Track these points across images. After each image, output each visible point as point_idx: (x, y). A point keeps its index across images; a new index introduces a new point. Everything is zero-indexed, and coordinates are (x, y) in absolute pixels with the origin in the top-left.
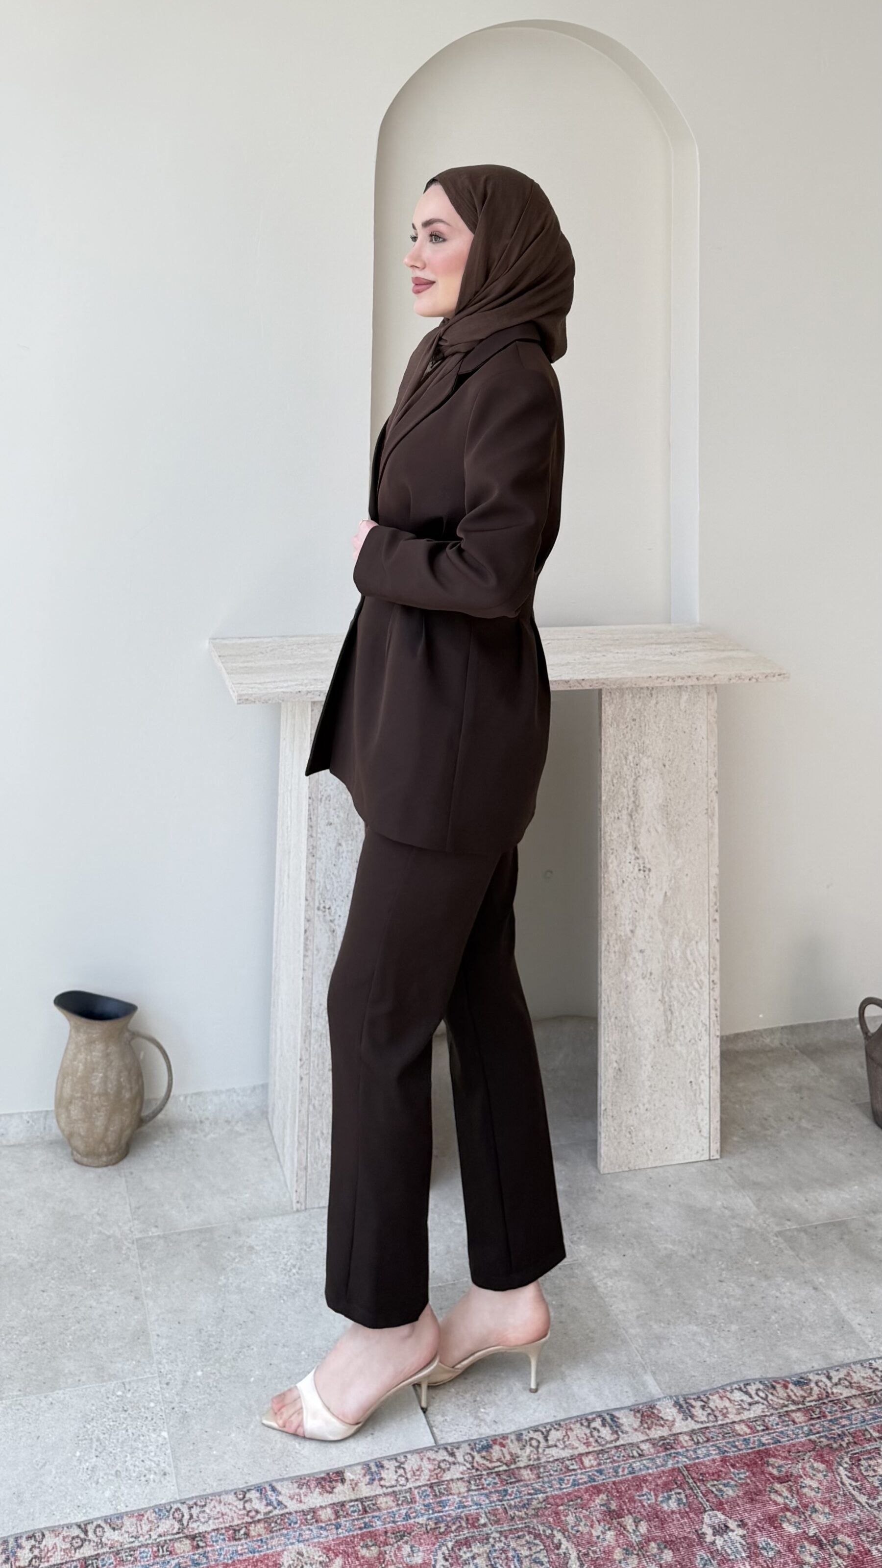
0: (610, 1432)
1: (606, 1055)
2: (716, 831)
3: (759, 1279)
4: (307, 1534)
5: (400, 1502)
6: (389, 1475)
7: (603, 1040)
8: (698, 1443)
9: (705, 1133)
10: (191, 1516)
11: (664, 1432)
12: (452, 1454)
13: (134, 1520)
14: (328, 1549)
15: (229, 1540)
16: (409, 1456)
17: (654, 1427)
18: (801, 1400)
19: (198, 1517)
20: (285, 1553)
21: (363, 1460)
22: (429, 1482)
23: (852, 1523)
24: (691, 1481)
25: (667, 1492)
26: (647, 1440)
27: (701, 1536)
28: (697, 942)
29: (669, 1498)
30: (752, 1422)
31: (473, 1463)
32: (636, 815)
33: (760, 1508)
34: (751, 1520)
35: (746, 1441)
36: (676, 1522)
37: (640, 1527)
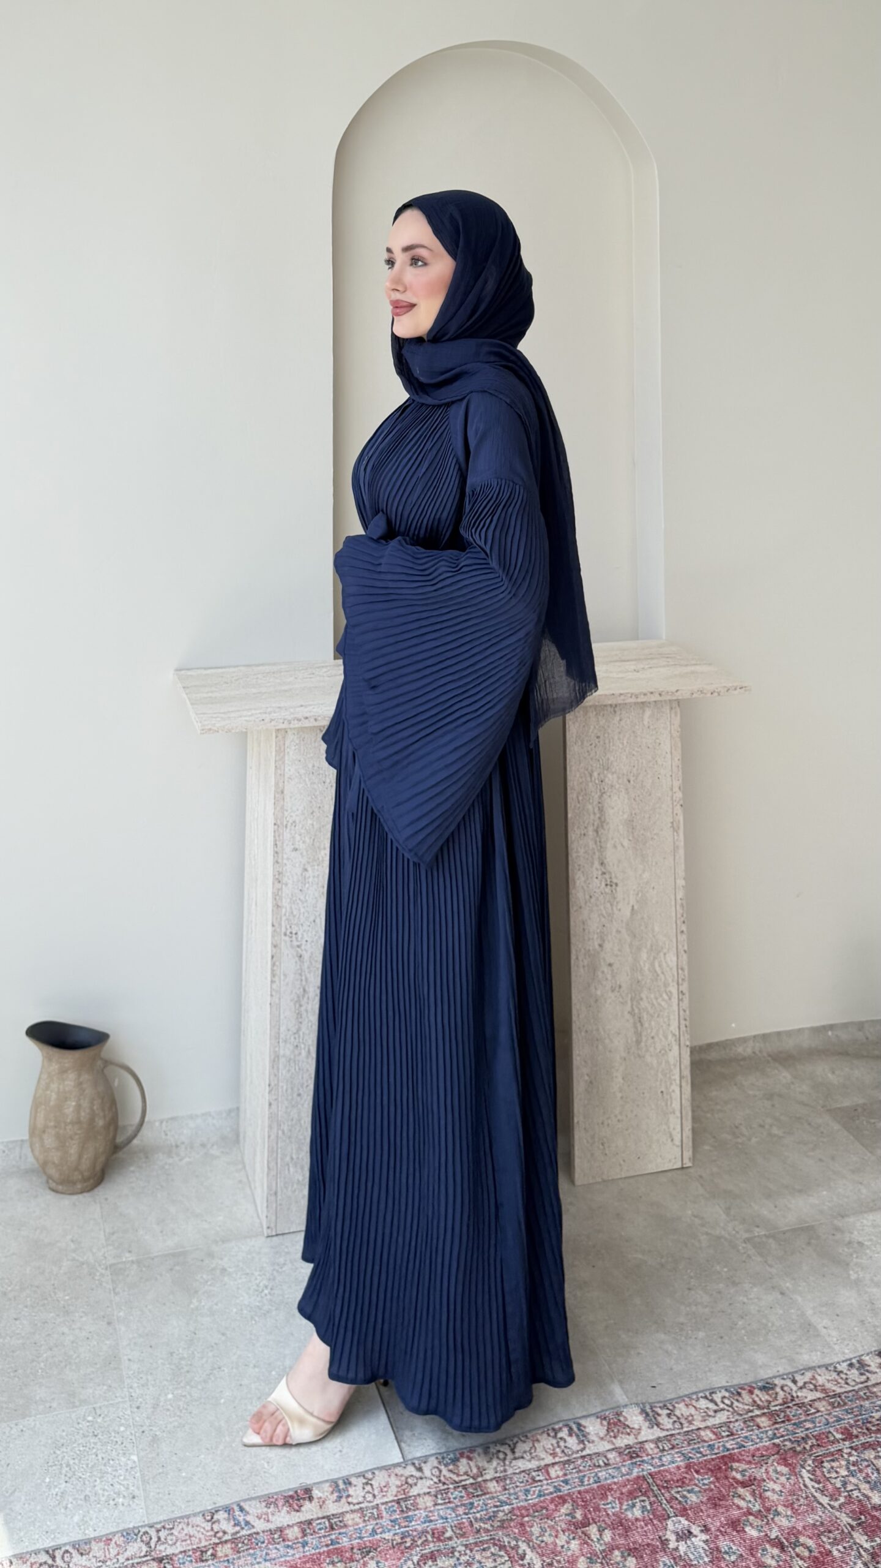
0: (577, 1441)
2: (682, 846)
3: (727, 1286)
4: (273, 1554)
5: (366, 1518)
6: (357, 1492)
8: (664, 1450)
9: (677, 1141)
10: (159, 1539)
11: (629, 1440)
12: (420, 1469)
13: (102, 1544)
15: (197, 1562)
16: (377, 1472)
17: (620, 1435)
18: (766, 1404)
19: (166, 1539)
21: (331, 1478)
22: (396, 1498)
23: (814, 1525)
24: (655, 1488)
25: (632, 1500)
26: (613, 1449)
27: (664, 1542)
28: (665, 954)
29: (634, 1506)
30: (717, 1428)
31: (440, 1477)
32: (601, 831)
33: (723, 1513)
34: (714, 1525)
35: (711, 1447)
36: (639, 1530)
37: (604, 1536)
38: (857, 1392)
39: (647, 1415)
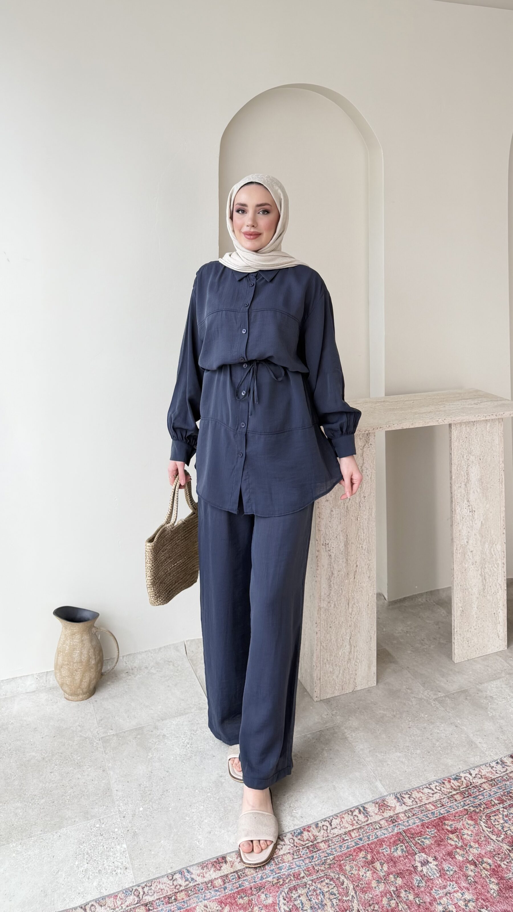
0: (363, 816)
3: (428, 724)
4: (208, 896)
8: (409, 817)
10: (144, 893)
11: (391, 813)
12: (283, 840)
13: (112, 899)
14: (221, 902)
15: (166, 904)
17: (385, 811)
18: (458, 788)
19: (148, 892)
20: (197, 907)
23: (490, 851)
24: (407, 838)
25: (395, 846)
26: (383, 819)
27: (415, 868)
29: (397, 849)
30: (435, 803)
31: (293, 843)
33: (443, 849)
34: (439, 856)
35: (433, 813)
36: (401, 862)
37: (384, 867)
38: (502, 777)
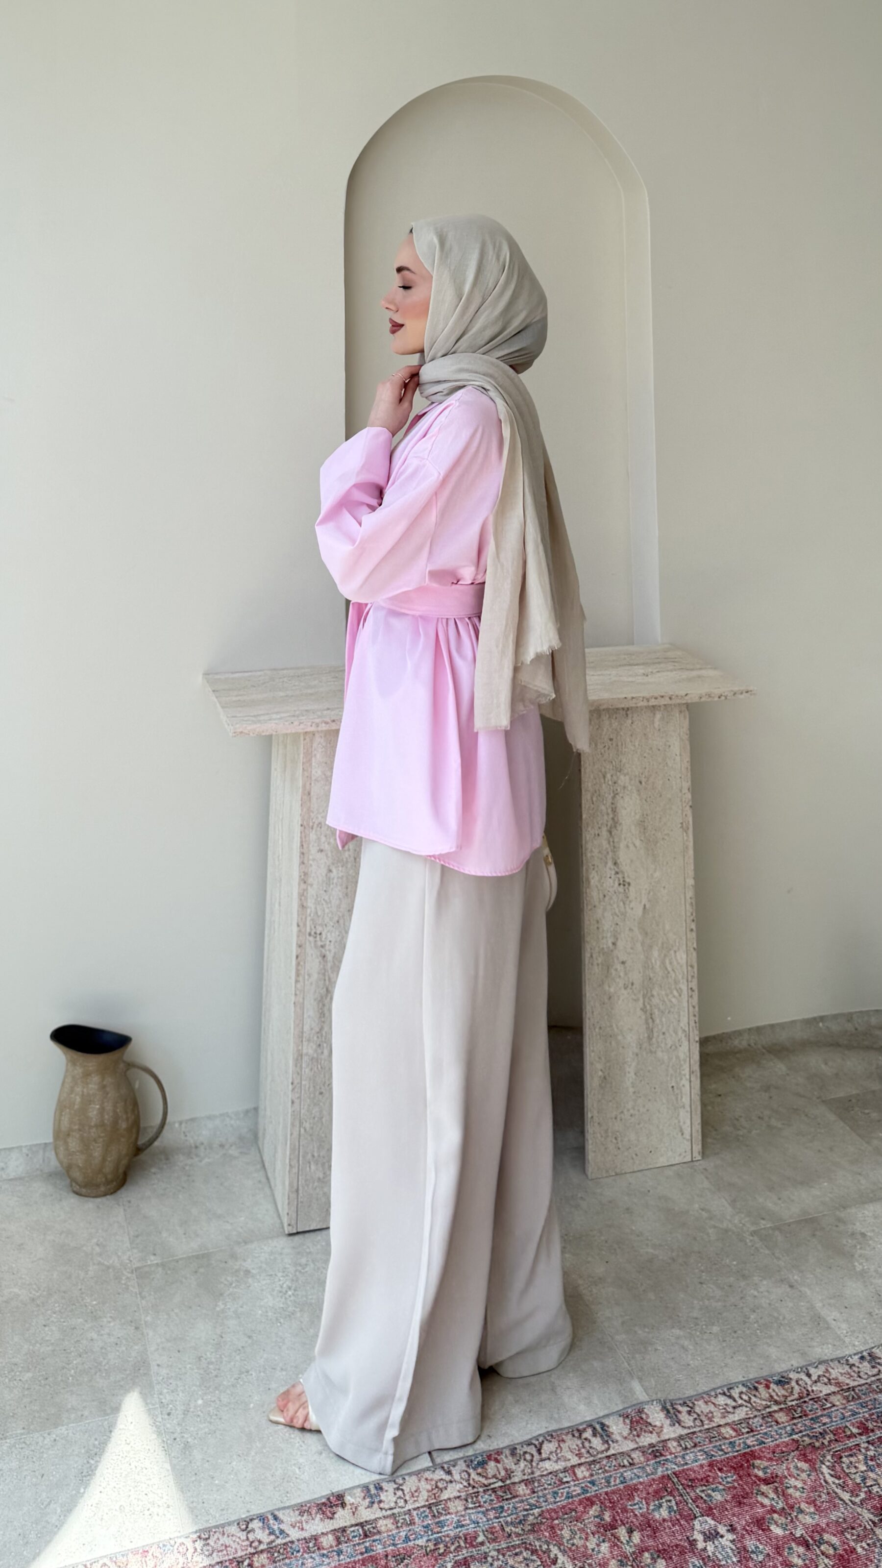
0: (601, 1441)
1: (592, 1064)
2: (691, 844)
3: (738, 1279)
4: (309, 1563)
5: (399, 1525)
6: (388, 1497)
7: (588, 1049)
8: (686, 1448)
9: (688, 1137)
10: (195, 1550)
11: (652, 1439)
12: (449, 1473)
13: (139, 1556)
16: (407, 1478)
17: (643, 1433)
18: (783, 1399)
21: (362, 1482)
22: (427, 1503)
23: (837, 1522)
25: (658, 1500)
26: (637, 1448)
27: (693, 1543)
28: (675, 952)
29: (660, 1506)
30: (737, 1425)
31: (469, 1480)
32: (614, 832)
33: (747, 1512)
34: (740, 1524)
35: (732, 1444)
36: (667, 1530)
37: (633, 1537)
38: (870, 1385)
39: (668, 1412)
